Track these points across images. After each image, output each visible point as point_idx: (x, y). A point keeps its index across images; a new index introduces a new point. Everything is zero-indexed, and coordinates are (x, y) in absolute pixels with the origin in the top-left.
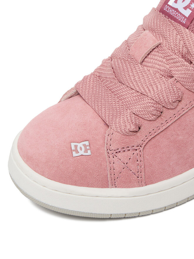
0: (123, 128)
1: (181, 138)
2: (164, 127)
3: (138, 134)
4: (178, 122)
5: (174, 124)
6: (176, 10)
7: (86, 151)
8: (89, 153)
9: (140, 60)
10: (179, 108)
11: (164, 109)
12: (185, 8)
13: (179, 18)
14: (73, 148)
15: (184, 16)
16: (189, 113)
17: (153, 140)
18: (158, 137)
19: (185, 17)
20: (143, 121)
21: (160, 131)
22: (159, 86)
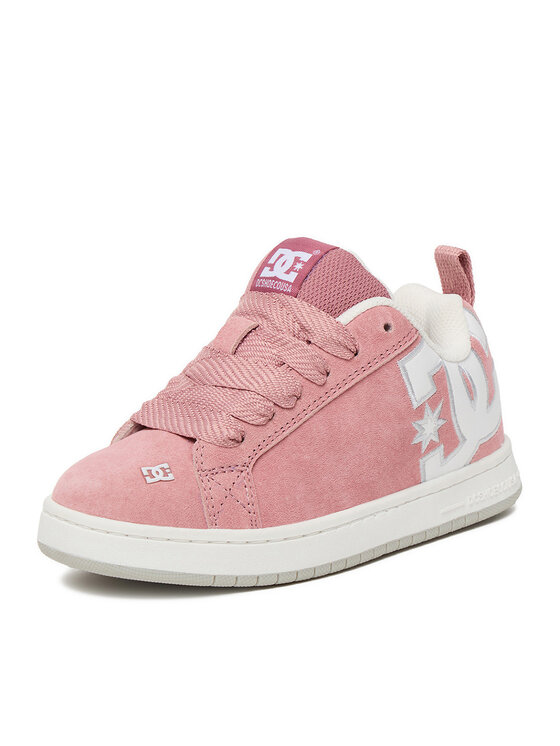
0: (218, 434)
1: (306, 457)
2: (280, 438)
3: (242, 446)
4: (300, 431)
5: (293, 436)
6: (275, 278)
7: (166, 475)
8: (171, 477)
9: (231, 349)
10: (299, 409)
11: (277, 409)
12: (288, 272)
13: (280, 286)
14: (145, 473)
15: (287, 282)
16: (315, 419)
17: (265, 458)
18: (272, 453)
19: (290, 283)
20: (247, 426)
21: (274, 443)
22: (265, 377)
